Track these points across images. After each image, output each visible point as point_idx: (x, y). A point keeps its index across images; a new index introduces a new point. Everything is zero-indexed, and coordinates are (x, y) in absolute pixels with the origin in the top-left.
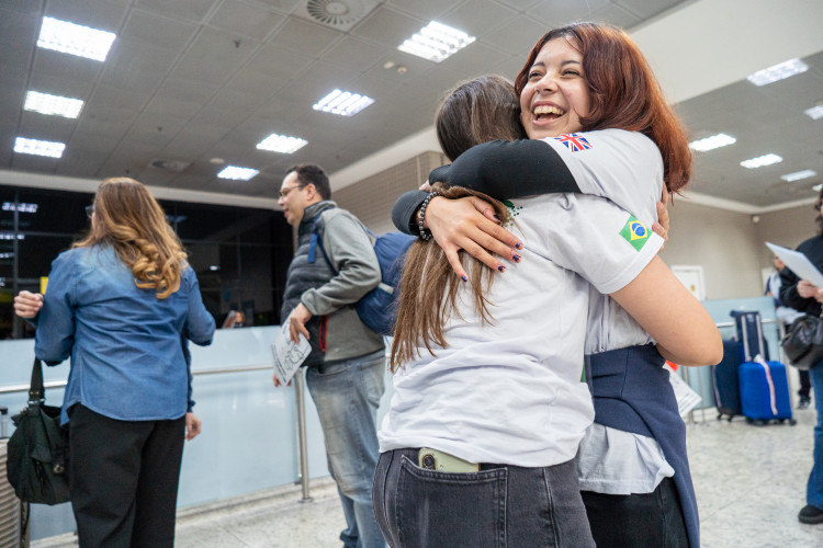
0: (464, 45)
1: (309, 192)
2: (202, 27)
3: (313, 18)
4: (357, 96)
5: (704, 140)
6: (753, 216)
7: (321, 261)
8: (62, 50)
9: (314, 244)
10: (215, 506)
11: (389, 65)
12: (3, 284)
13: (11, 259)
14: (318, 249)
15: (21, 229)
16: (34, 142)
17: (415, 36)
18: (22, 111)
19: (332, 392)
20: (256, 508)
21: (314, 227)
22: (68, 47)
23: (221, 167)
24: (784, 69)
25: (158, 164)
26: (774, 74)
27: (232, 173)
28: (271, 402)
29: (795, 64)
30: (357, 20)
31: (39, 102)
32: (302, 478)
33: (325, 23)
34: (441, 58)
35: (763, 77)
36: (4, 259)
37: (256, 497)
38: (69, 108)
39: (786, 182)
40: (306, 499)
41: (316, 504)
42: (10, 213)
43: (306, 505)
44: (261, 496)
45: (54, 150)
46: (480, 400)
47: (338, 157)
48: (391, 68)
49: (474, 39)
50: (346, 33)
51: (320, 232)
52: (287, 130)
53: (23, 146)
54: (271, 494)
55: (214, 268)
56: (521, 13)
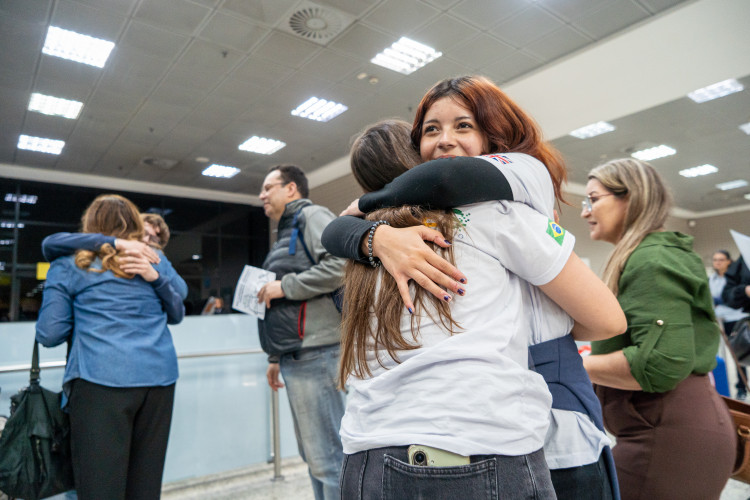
0: (431, 60)
1: (291, 189)
2: (193, 38)
3: (294, 33)
4: (332, 104)
5: (647, 151)
6: (689, 220)
7: (301, 253)
8: (65, 56)
9: (296, 237)
10: (191, 483)
11: (363, 76)
12: (2, 268)
13: (10, 246)
14: (299, 243)
15: (22, 219)
16: (36, 140)
17: (386, 50)
18: (26, 111)
19: (307, 378)
20: (230, 485)
21: (294, 222)
22: (70, 54)
23: (206, 166)
24: (721, 88)
25: (148, 162)
26: (712, 92)
27: (215, 171)
28: (246, 384)
29: (732, 84)
30: (335, 35)
31: (42, 103)
32: (274, 458)
33: (305, 37)
34: (409, 70)
35: (702, 94)
36: (5, 245)
37: (230, 475)
38: (69, 109)
39: (720, 191)
40: (278, 477)
41: (287, 482)
42: (12, 204)
43: (277, 483)
44: (235, 473)
45: (54, 147)
46: (463, 396)
47: (313, 159)
48: (365, 79)
49: (440, 54)
50: (324, 47)
51: (301, 226)
52: (268, 132)
53: (26, 143)
54: (244, 472)
55: (196, 257)
56: (484, 31)
